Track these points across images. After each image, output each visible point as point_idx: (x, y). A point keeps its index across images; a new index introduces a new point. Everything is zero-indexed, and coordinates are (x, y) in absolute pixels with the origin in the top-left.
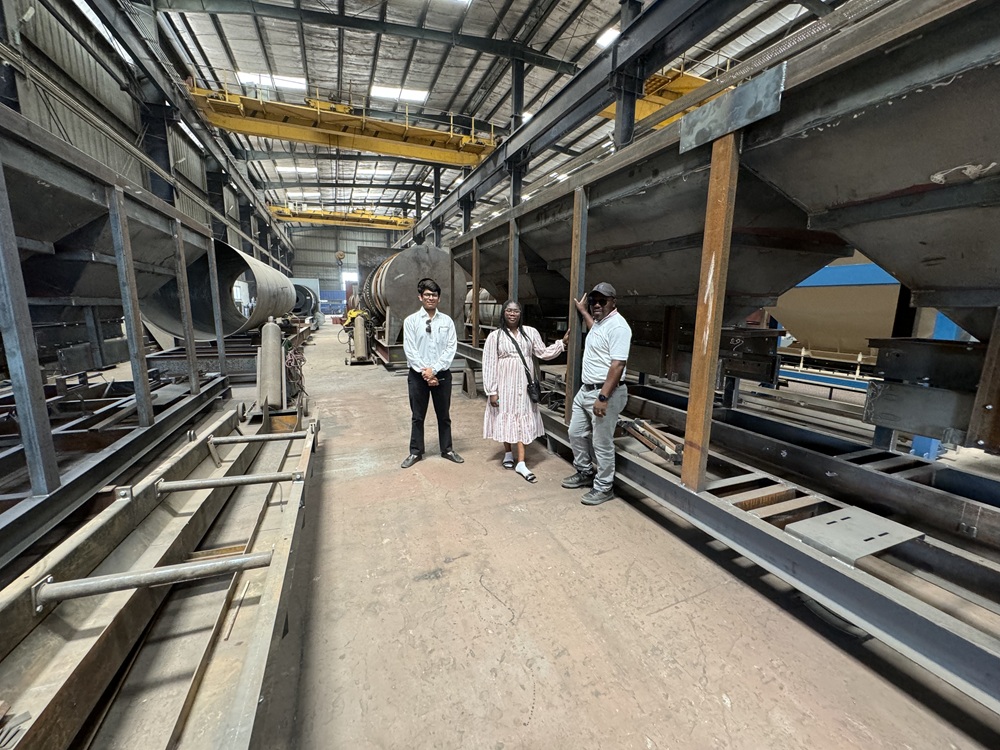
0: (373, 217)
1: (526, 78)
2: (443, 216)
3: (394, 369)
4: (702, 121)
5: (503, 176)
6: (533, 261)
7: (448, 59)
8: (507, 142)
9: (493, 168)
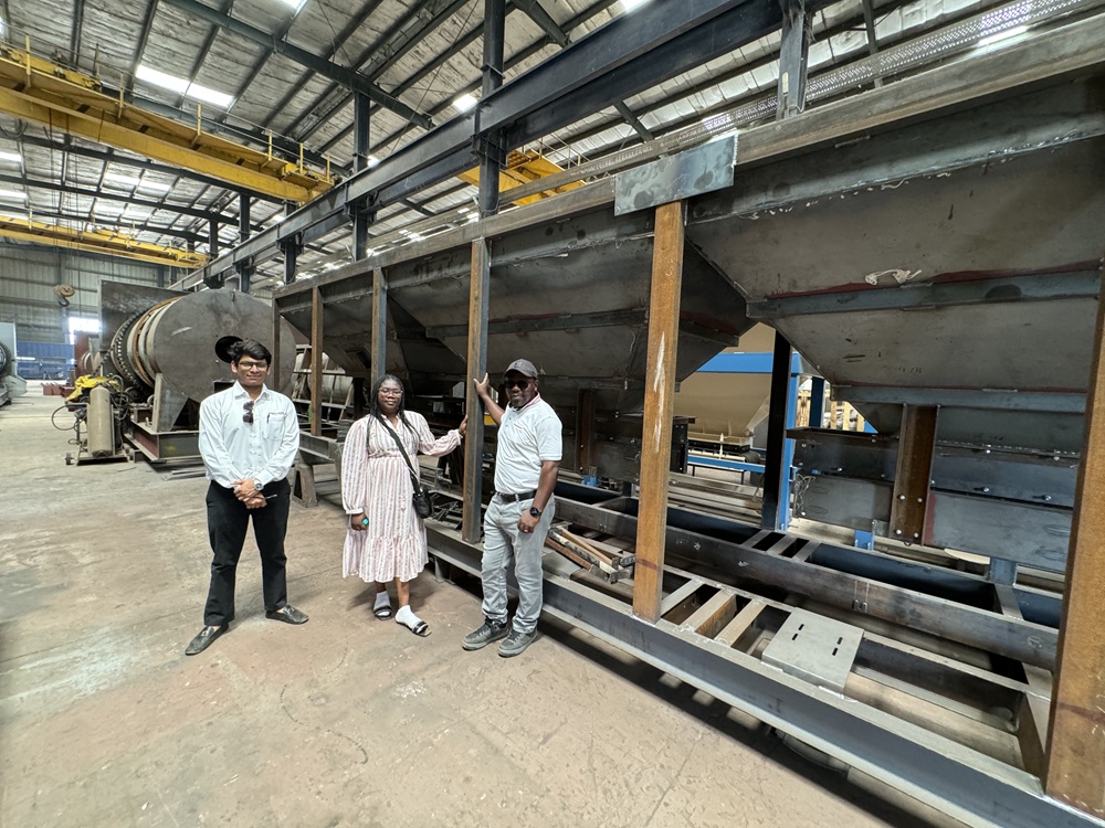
0: (134, 244)
1: (372, 118)
2: (254, 257)
3: (169, 468)
4: (642, 183)
5: (342, 221)
6: (404, 323)
7: (266, 65)
8: (349, 183)
9: (329, 209)
